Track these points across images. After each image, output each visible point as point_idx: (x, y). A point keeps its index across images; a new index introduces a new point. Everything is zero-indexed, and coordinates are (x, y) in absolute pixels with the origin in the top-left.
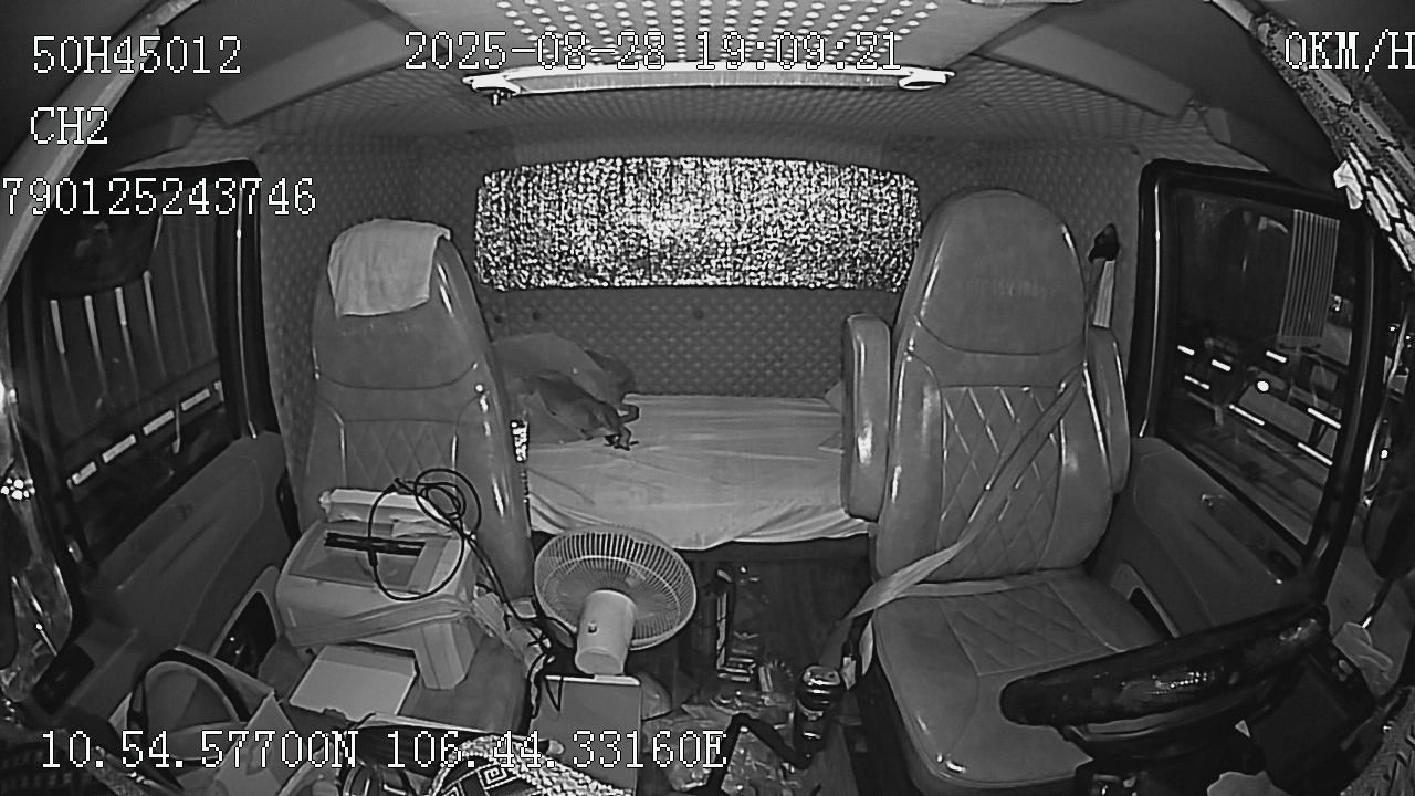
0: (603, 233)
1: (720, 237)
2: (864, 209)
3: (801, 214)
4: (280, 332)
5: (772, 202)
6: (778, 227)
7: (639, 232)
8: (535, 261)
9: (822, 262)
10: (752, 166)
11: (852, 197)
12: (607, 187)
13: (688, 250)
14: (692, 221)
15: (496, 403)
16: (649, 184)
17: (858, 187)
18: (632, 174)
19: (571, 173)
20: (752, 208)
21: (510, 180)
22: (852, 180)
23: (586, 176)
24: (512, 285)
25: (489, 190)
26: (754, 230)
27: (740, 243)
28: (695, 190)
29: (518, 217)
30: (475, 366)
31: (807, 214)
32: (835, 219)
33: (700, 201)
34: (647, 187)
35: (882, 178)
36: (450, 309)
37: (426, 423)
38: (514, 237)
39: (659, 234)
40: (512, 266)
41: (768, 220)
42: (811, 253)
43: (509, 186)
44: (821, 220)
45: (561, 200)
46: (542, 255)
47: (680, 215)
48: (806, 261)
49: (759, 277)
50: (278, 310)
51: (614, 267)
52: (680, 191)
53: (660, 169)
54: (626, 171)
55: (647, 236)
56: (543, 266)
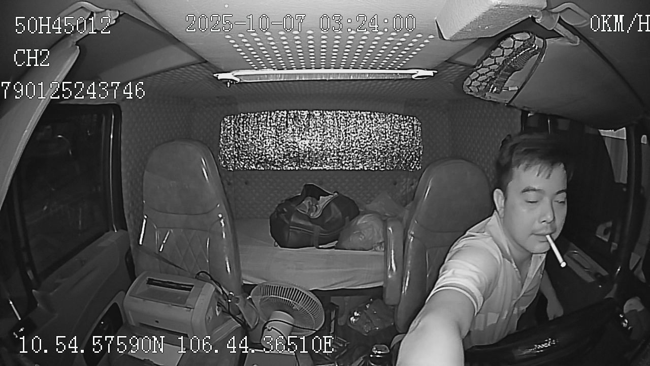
0: (277, 145)
1: (331, 148)
2: (397, 134)
3: (368, 136)
4: (129, 184)
5: (355, 131)
6: (358, 143)
7: (295, 145)
8: (247, 157)
9: (378, 158)
10: (346, 114)
11: (392, 128)
12: (280, 124)
13: (317, 153)
14: (319, 140)
15: (228, 223)
16: (299, 123)
17: (394, 123)
18: (291, 118)
19: (264, 117)
20: (346, 134)
21: (236, 119)
22: (391, 120)
23: (270, 119)
24: (236, 168)
25: (226, 124)
26: (347, 144)
27: (341, 150)
28: (320, 126)
29: (239, 137)
30: (218, 206)
31: (371, 136)
32: (383, 139)
33: (322, 131)
34: (298, 124)
35: (405, 119)
36: (207, 179)
37: (195, 231)
38: (237, 146)
39: (303, 146)
40: (236, 159)
41: (353, 139)
42: (373, 154)
43: (235, 123)
44: (377, 139)
45: (259, 130)
46: (250, 155)
47: (314, 137)
48: (371, 158)
49: (349, 166)
50: (128, 174)
51: (283, 161)
52: (313, 126)
53: (304, 116)
54: (289, 117)
55: (298, 147)
56: (251, 160)
